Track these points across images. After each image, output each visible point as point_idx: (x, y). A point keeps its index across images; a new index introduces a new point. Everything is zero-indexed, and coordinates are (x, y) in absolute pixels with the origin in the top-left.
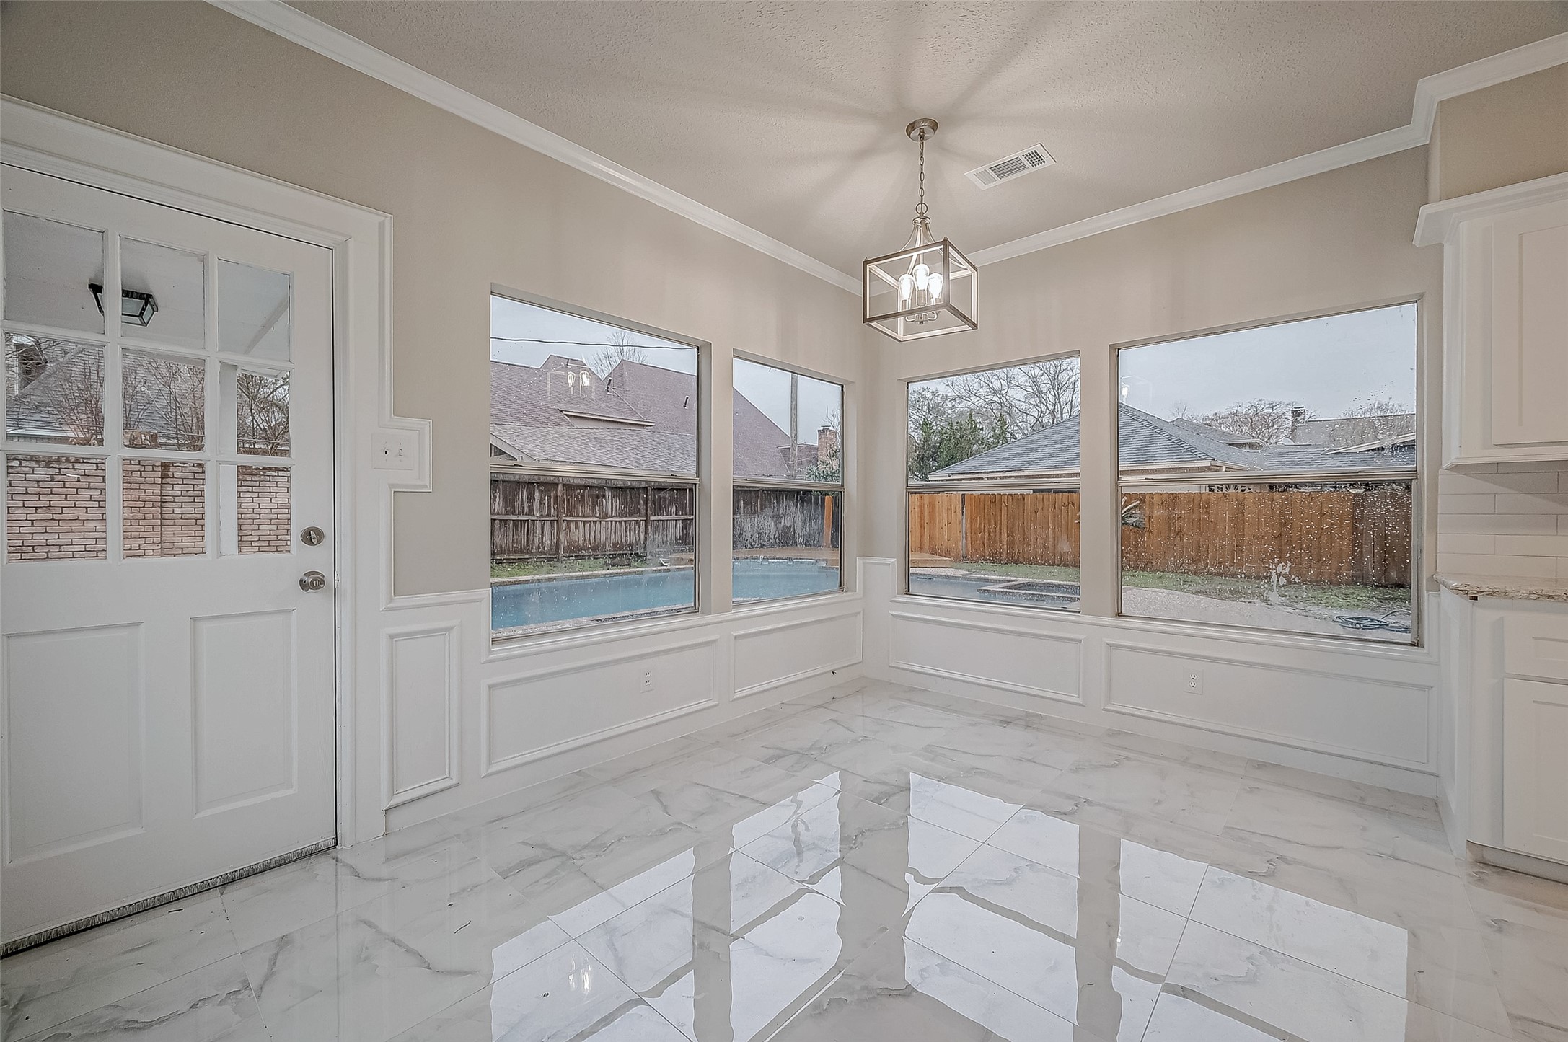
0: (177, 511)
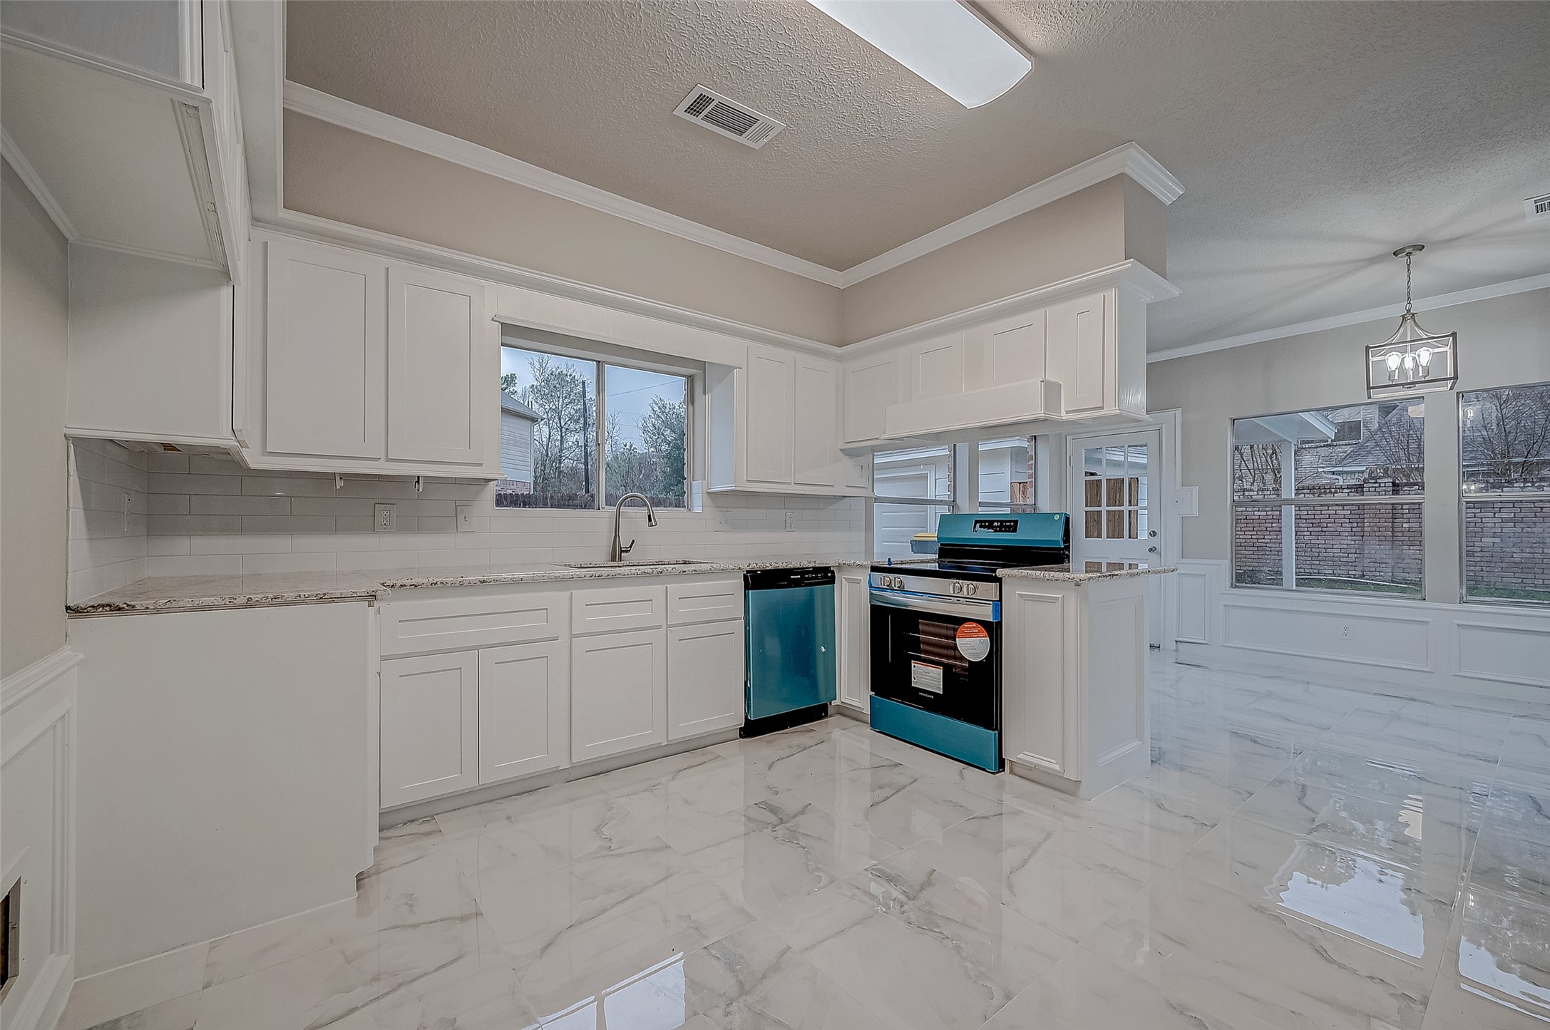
0: (1405, 525)
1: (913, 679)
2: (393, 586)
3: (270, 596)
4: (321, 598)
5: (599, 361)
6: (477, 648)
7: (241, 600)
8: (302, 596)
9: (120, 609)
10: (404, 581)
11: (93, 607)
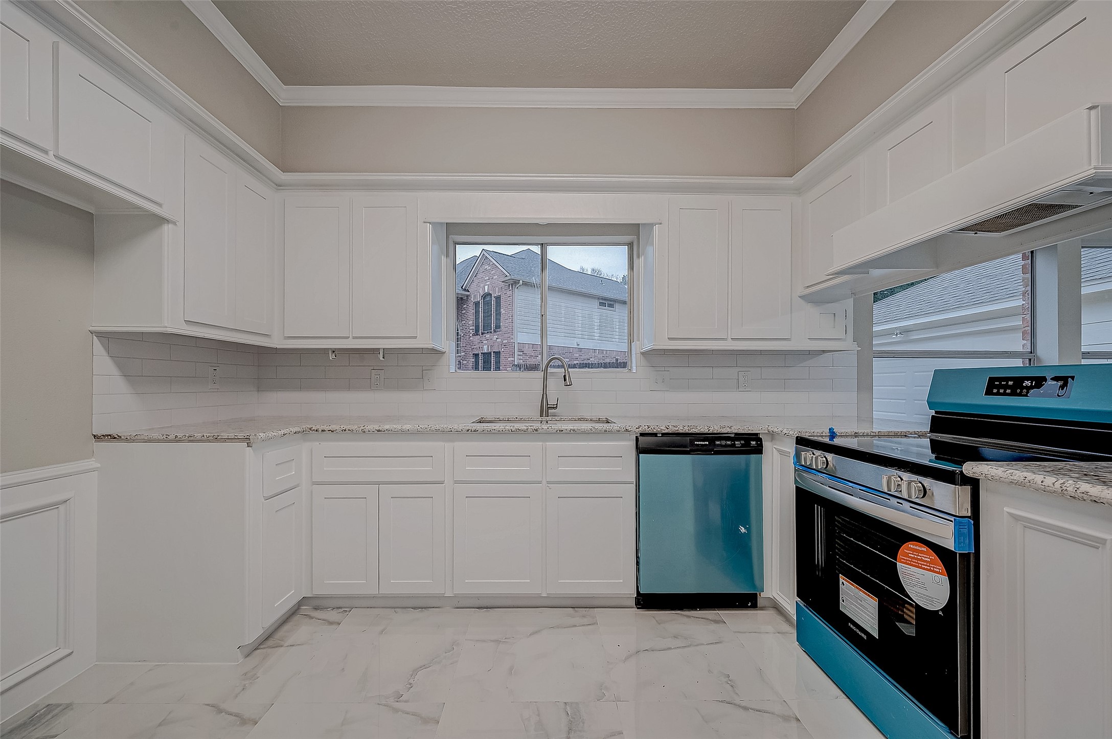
1: (841, 601)
2: (317, 430)
3: (187, 435)
4: (216, 438)
5: (542, 244)
6: (379, 483)
7: (172, 437)
8: (205, 436)
9: (115, 438)
10: (325, 427)
11: (103, 436)
